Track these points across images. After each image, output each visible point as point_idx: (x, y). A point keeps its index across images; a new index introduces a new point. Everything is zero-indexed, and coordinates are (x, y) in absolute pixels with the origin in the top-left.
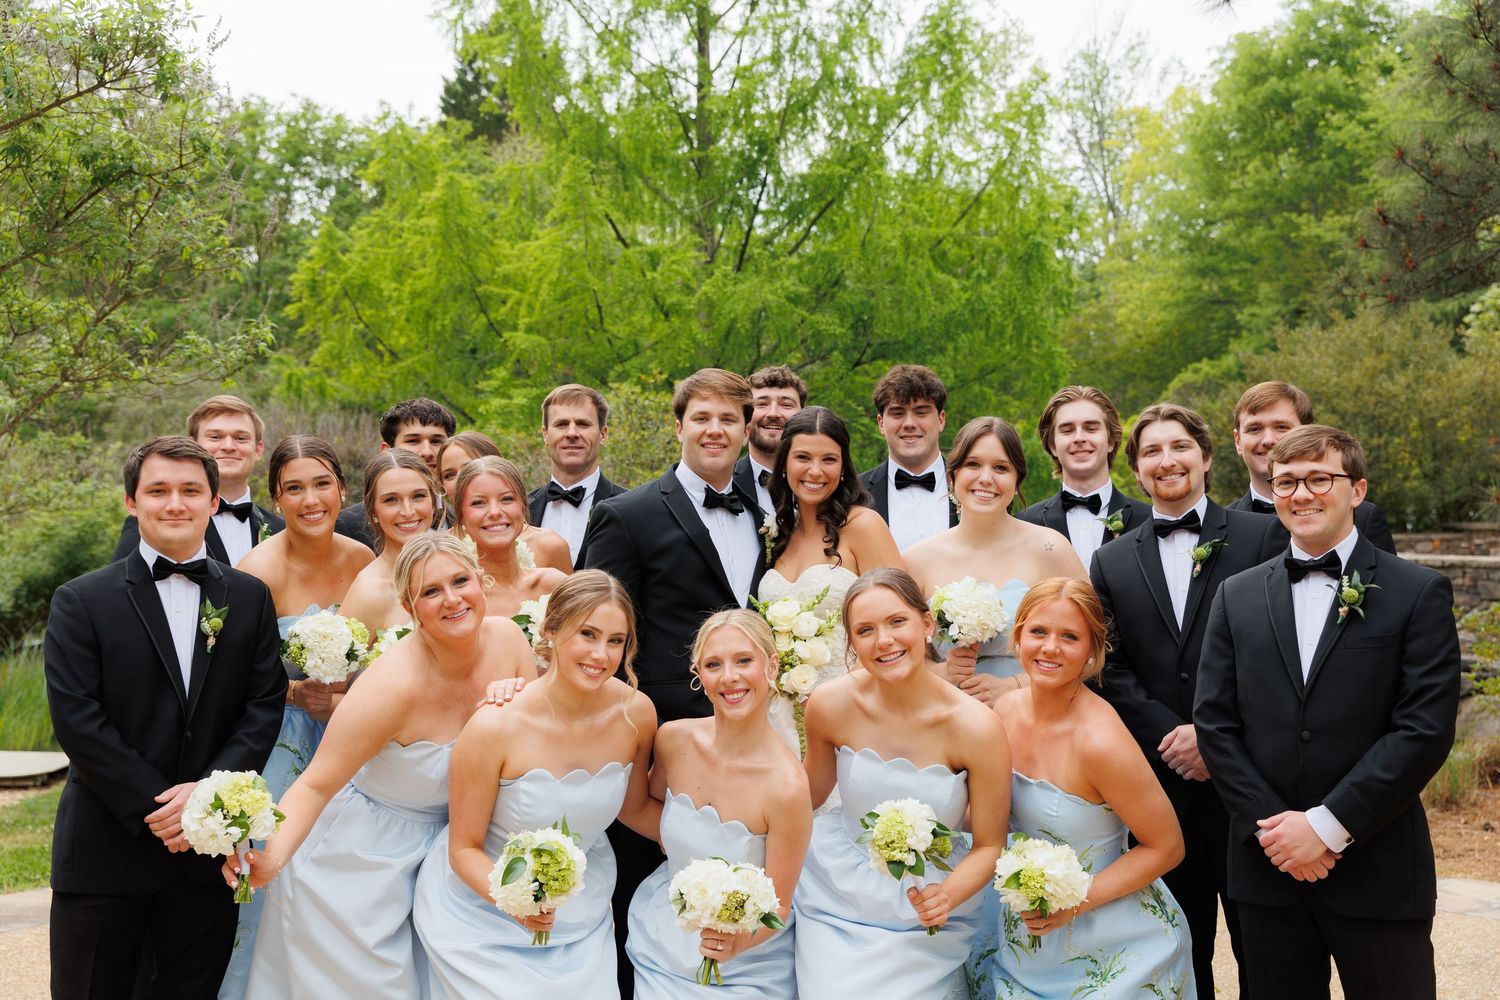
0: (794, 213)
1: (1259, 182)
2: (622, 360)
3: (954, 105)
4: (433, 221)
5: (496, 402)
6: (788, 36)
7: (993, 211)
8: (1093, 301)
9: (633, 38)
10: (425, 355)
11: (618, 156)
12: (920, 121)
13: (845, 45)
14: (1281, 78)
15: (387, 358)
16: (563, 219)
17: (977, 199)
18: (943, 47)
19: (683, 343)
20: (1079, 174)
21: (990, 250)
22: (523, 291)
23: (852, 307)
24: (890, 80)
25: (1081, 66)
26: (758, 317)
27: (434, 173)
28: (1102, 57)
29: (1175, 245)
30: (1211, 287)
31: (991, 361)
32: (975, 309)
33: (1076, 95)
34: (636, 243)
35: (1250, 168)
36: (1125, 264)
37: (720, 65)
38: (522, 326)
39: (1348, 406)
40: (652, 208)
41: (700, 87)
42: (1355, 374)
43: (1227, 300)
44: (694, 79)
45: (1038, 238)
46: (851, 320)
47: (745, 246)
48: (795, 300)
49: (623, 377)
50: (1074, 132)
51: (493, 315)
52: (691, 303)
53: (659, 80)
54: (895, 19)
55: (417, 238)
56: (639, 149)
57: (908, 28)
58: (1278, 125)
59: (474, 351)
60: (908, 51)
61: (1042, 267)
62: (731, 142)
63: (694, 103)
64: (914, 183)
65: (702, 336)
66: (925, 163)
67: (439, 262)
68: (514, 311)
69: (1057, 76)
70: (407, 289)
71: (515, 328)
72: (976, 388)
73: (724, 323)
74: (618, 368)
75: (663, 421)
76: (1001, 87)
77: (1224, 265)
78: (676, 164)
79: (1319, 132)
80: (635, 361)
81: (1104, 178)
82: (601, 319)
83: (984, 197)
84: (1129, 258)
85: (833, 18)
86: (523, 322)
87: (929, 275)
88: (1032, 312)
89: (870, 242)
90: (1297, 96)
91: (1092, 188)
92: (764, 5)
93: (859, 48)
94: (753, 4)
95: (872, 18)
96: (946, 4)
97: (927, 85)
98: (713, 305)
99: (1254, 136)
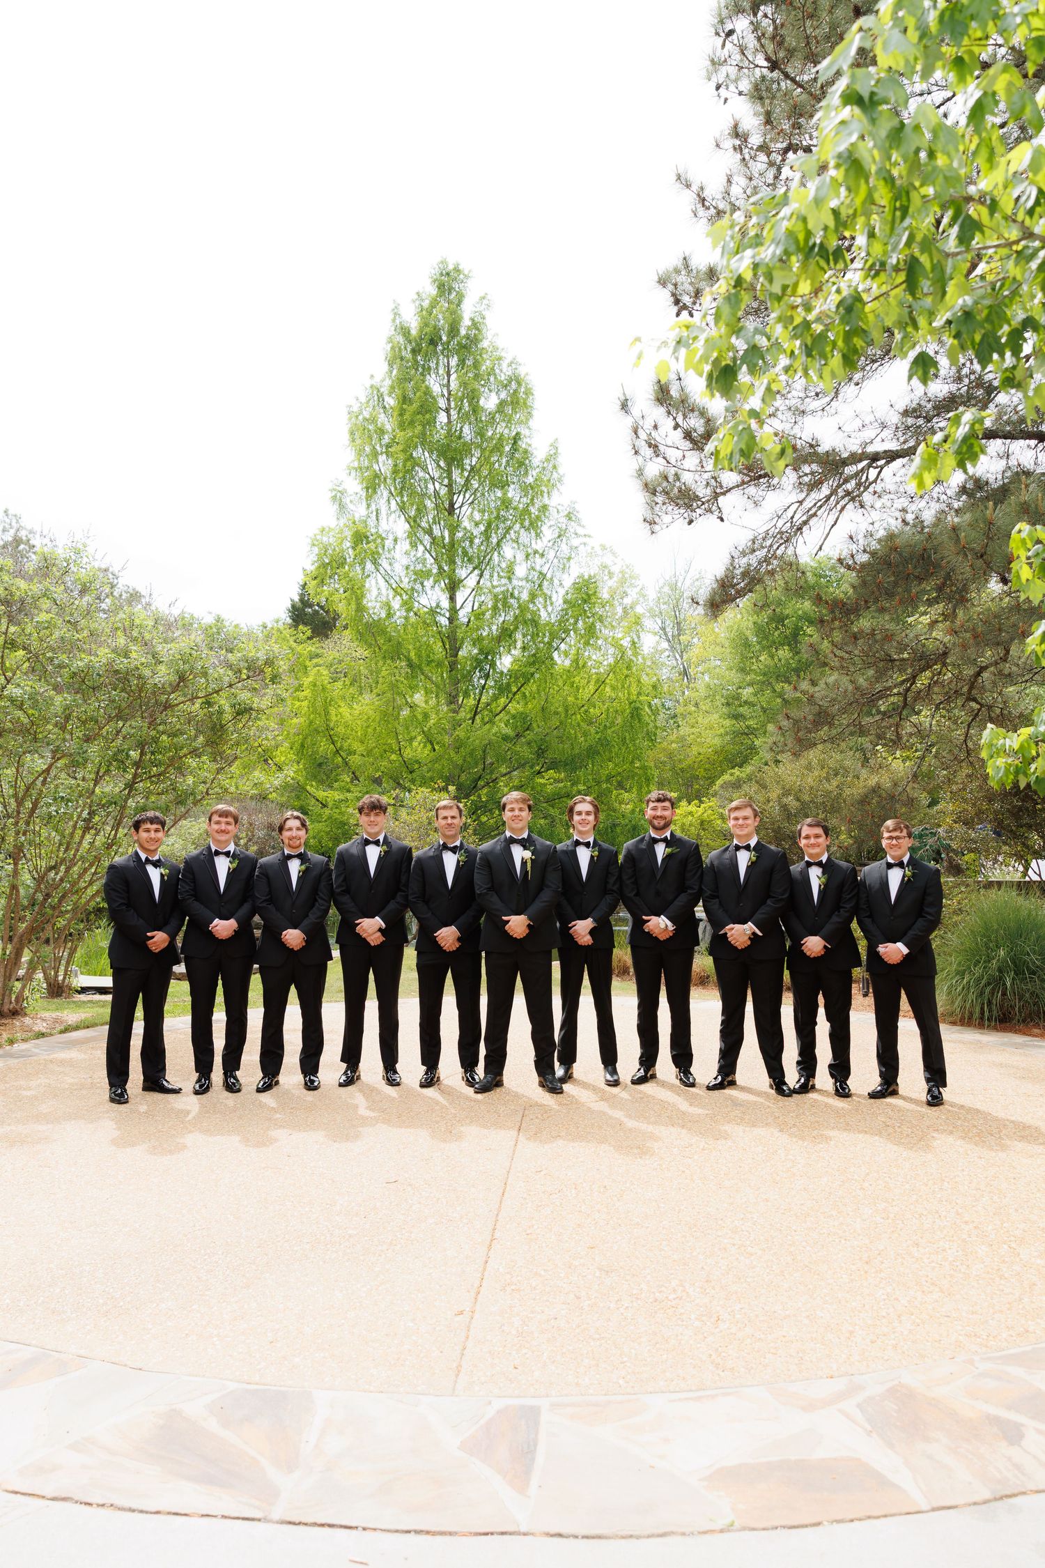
0: (503, 689)
1: (766, 666)
2: (409, 771)
3: (591, 631)
7: (613, 688)
8: (675, 731)
9: (416, 594)
11: (409, 660)
12: (572, 639)
13: (531, 599)
17: (604, 682)
18: (585, 601)
19: (445, 762)
20: (667, 653)
21: (612, 710)
23: (535, 741)
24: (555, 617)
25: (666, 589)
26: (487, 747)
28: (679, 584)
29: (720, 701)
30: (741, 725)
31: (613, 771)
32: (603, 742)
33: (663, 607)
35: (761, 658)
36: (693, 709)
37: (462, 606)
39: (807, 798)
40: (425, 686)
41: (451, 620)
42: (810, 780)
43: (750, 732)
44: (447, 615)
45: (638, 705)
46: (535, 749)
47: (477, 706)
48: (506, 738)
50: (663, 629)
52: (450, 740)
53: (429, 618)
54: (558, 584)
56: (420, 655)
57: (567, 589)
58: (776, 634)
60: (565, 602)
61: (640, 721)
62: (467, 651)
63: (448, 627)
64: (569, 671)
66: (576, 661)
67: (308, 717)
68: (351, 744)
69: (652, 595)
72: (604, 786)
73: (467, 750)
74: (409, 776)
77: (748, 713)
78: (439, 664)
79: (800, 638)
80: (419, 772)
81: (682, 657)
82: (400, 749)
83: (607, 681)
84: (697, 705)
85: (523, 583)
87: (579, 725)
88: (634, 745)
89: (546, 707)
90: (787, 617)
91: (674, 662)
92: (487, 574)
93: (540, 601)
94: (481, 576)
95: (545, 583)
96: (586, 577)
97: (576, 621)
98: (460, 741)
99: (763, 639)
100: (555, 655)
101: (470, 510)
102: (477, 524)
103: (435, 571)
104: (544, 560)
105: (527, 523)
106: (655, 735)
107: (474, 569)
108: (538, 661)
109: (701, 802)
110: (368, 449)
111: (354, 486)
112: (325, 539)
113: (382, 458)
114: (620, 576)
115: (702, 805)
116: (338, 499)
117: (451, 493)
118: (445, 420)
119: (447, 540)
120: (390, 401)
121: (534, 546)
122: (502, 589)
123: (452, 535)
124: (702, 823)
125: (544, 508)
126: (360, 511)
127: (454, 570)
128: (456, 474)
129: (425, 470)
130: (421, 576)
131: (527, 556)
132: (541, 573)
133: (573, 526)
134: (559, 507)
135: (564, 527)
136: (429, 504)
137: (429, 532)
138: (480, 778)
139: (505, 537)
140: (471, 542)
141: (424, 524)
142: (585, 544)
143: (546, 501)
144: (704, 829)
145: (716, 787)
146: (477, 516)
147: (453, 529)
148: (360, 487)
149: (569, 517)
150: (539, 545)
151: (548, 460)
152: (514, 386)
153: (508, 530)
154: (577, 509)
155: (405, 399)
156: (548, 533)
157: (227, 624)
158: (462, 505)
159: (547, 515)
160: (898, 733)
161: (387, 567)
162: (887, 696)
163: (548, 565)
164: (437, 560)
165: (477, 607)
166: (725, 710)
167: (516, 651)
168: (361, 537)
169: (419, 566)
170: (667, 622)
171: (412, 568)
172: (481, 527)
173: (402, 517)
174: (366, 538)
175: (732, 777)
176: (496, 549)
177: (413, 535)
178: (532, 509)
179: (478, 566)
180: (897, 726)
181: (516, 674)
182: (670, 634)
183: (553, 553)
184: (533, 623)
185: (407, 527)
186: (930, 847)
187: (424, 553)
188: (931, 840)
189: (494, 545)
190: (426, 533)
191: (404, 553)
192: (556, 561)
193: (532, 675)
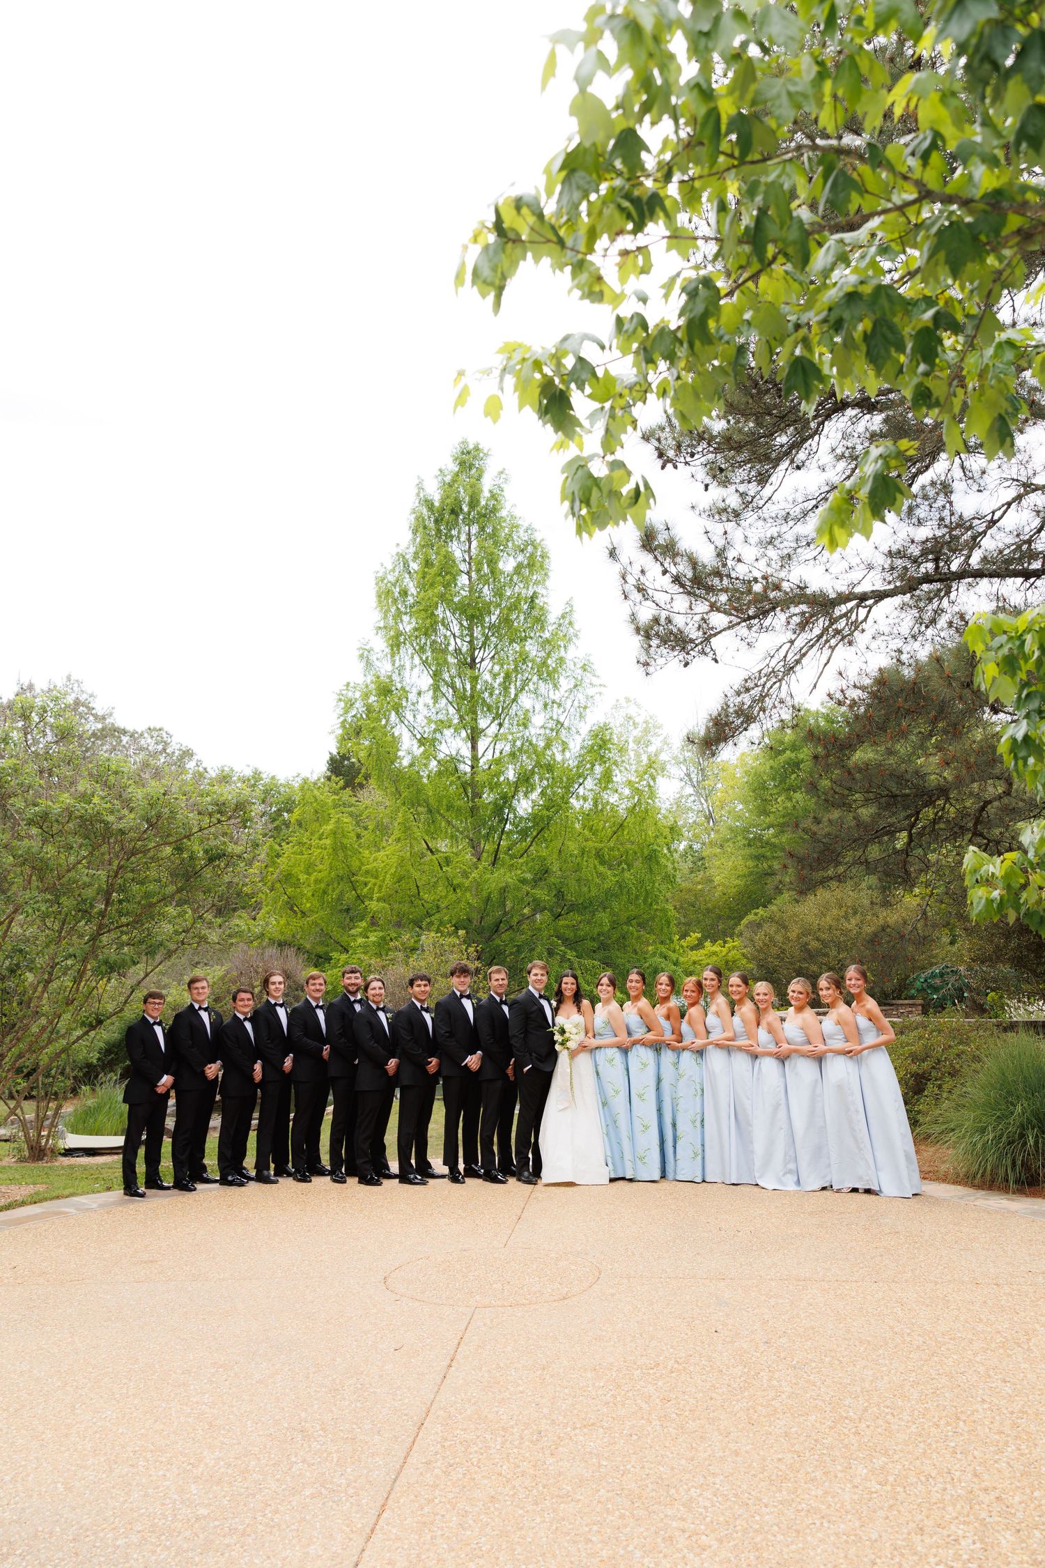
0: (523, 833)
2: (429, 915)
3: (608, 776)
4: (328, 842)
5: (360, 940)
6: (518, 743)
7: (631, 830)
8: (702, 872)
9: (437, 742)
10: (321, 913)
11: (428, 806)
12: (589, 783)
13: (548, 746)
14: (793, 751)
15: (299, 914)
16: (398, 840)
17: (621, 825)
18: (600, 747)
19: (462, 905)
20: (692, 798)
21: (631, 852)
22: (376, 878)
23: (554, 884)
24: (572, 763)
26: (504, 891)
27: (329, 815)
29: (741, 841)
30: (764, 866)
31: (633, 913)
32: (621, 885)
33: (689, 754)
34: (438, 851)
35: (780, 800)
36: (718, 850)
37: (483, 755)
38: (376, 898)
40: (447, 832)
41: (473, 767)
42: (828, 919)
44: (470, 763)
45: (655, 847)
46: (555, 892)
47: (497, 850)
48: (523, 881)
49: (431, 925)
50: (688, 775)
51: (359, 892)
52: (467, 883)
53: (450, 766)
54: (576, 732)
55: (319, 851)
56: (440, 801)
57: (583, 736)
58: (794, 777)
59: (348, 910)
60: (583, 747)
61: (658, 863)
62: (488, 797)
63: (469, 775)
64: (588, 815)
65: (473, 901)
66: (595, 805)
67: (331, 863)
68: (371, 890)
70: (313, 878)
71: (371, 899)
72: (625, 928)
73: (485, 894)
74: (428, 920)
76: (645, 752)
77: (769, 854)
78: (459, 810)
80: (437, 916)
81: (706, 801)
82: (419, 893)
83: (625, 824)
84: (722, 847)
85: (542, 731)
87: (595, 867)
88: (653, 886)
89: (564, 851)
91: (700, 806)
92: (506, 725)
93: (557, 748)
94: (500, 725)
95: (563, 731)
96: (602, 725)
97: (593, 765)
98: (478, 884)
99: (781, 782)
100: (573, 801)
101: (491, 665)
102: (495, 677)
103: (456, 721)
104: (562, 709)
105: (546, 675)
106: (674, 876)
107: (494, 719)
108: (554, 806)
109: (725, 942)
110: (393, 610)
111: (380, 645)
112: (350, 694)
113: (406, 618)
114: (645, 725)
116: (365, 657)
117: (472, 649)
118: (467, 582)
119: (468, 693)
120: (414, 566)
121: (552, 696)
122: (520, 735)
123: (473, 687)
124: (727, 962)
125: (561, 661)
126: (385, 667)
127: (476, 720)
128: (477, 632)
129: (447, 627)
130: (442, 725)
131: (546, 705)
132: (558, 721)
133: (588, 678)
134: (576, 660)
135: (580, 678)
136: (452, 660)
137: (453, 687)
138: (501, 922)
139: (523, 689)
140: (491, 695)
141: (447, 679)
142: (601, 694)
143: (562, 653)
145: (741, 927)
146: (497, 668)
147: (475, 679)
148: (385, 644)
149: (584, 668)
150: (556, 696)
151: (563, 617)
152: (530, 549)
153: (526, 682)
154: (592, 660)
155: (428, 563)
156: (565, 684)
158: (483, 660)
159: (564, 667)
160: (906, 870)
161: (411, 719)
162: (891, 832)
163: (565, 714)
164: (458, 711)
165: (497, 755)
166: (748, 851)
167: (534, 796)
168: (385, 690)
169: (440, 716)
170: (692, 769)
171: (434, 717)
172: (500, 680)
173: (426, 672)
174: (390, 691)
175: (756, 918)
176: (515, 700)
177: (436, 688)
178: (549, 662)
179: (498, 716)
180: (905, 862)
181: (534, 818)
182: (695, 780)
183: (569, 703)
184: (550, 768)
185: (431, 681)
186: (953, 985)
187: (446, 705)
188: (953, 979)
189: (512, 696)
190: (448, 686)
191: (427, 706)
192: (572, 709)
193: (550, 818)
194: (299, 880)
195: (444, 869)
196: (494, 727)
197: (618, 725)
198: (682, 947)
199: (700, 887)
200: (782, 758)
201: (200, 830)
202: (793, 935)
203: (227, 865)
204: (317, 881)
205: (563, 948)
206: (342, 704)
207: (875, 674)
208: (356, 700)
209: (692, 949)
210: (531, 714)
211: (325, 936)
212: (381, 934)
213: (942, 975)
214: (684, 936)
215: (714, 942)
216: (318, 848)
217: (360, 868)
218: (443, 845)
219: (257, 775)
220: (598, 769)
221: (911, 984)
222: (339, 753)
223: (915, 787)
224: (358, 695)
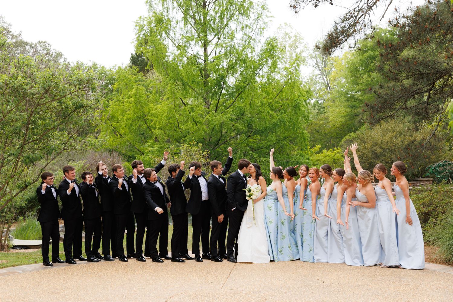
0: (231, 95)
1: (367, 81)
2: (184, 136)
3: (274, 65)
4: (133, 99)
5: (150, 149)
6: (229, 48)
7: (287, 93)
9: (187, 48)
10: (130, 136)
11: (182, 81)
12: (265, 69)
13: (244, 49)
14: (372, 51)
15: (119, 136)
16: (168, 99)
17: (281, 91)
18: (271, 50)
19: (201, 132)
20: (319, 76)
21: (286, 104)
22: (157, 118)
23: (247, 121)
24: (256, 58)
26: (222, 124)
27: (133, 86)
29: (343, 99)
30: (354, 111)
31: (287, 135)
32: (281, 121)
34: (188, 104)
35: (364, 77)
36: (332, 103)
37: (210, 54)
38: (157, 128)
40: (192, 95)
41: (205, 61)
44: (203, 58)
45: (298, 101)
46: (247, 125)
47: (218, 104)
48: (231, 120)
49: (185, 141)
50: (317, 64)
51: (148, 125)
52: (203, 121)
53: (193, 60)
54: (258, 42)
56: (188, 79)
57: (262, 44)
58: (372, 64)
59: (143, 134)
60: (262, 50)
61: (300, 109)
62: (213, 76)
63: (203, 65)
64: (264, 85)
65: (207, 130)
66: (268, 79)
67: (134, 110)
68: (155, 124)
70: (125, 118)
71: (155, 128)
73: (212, 126)
74: (183, 139)
75: (195, 154)
76: (294, 52)
77: (357, 105)
78: (198, 83)
80: (188, 137)
81: (326, 77)
82: (179, 125)
83: (283, 90)
85: (241, 42)
86: (157, 127)
87: (268, 112)
88: (297, 121)
89: (252, 104)
91: (323, 80)
92: (222, 38)
93: (248, 50)
94: (219, 38)
95: (252, 41)
96: (272, 38)
97: (267, 60)
98: (209, 121)
99: (365, 68)
100: (257, 78)
101: (214, 6)
102: (216, 13)
103: (196, 37)
104: (251, 30)
105: (242, 11)
106: (308, 117)
107: (216, 35)
108: (247, 81)
109: (334, 150)
112: (142, 22)
114: (294, 38)
115: (334, 151)
116: (149, 2)
119: (202, 21)
121: (246, 23)
122: (229, 44)
123: (205, 19)
124: (334, 160)
125: (251, 3)
126: (159, 8)
127: (206, 36)
130: (189, 39)
131: (243, 28)
132: (249, 36)
133: (265, 12)
134: (259, 3)
135: (260, 13)
136: (193, 4)
137: (194, 18)
138: (220, 140)
139: (231, 19)
140: (214, 22)
141: (191, 14)
142: (271, 21)
144: (335, 164)
145: (342, 143)
146: (217, 8)
147: (206, 14)
149: (263, 7)
150: (248, 22)
153: (232, 16)
156: (253, 16)
157: (98, 66)
158: (210, 4)
159: (252, 7)
160: (426, 112)
161: (173, 36)
162: (420, 92)
163: (253, 32)
164: (197, 31)
165: (217, 54)
166: (347, 103)
167: (237, 75)
168: (159, 21)
169: (188, 34)
170: (319, 61)
171: (184, 35)
172: (219, 14)
173: (180, 10)
174: (162, 21)
175: (350, 137)
176: (226, 25)
177: (185, 19)
178: (245, 4)
179: (218, 34)
180: (426, 108)
181: (237, 87)
182: (320, 67)
183: (255, 26)
184: (245, 61)
185: (183, 15)
186: (448, 171)
187: (191, 28)
188: (448, 168)
189: (225, 23)
190: (192, 18)
191: (181, 28)
192: (257, 30)
193: (245, 87)
194: (118, 119)
195: (192, 113)
196: (216, 40)
197: (280, 38)
198: (312, 152)
199: (321, 122)
200: (366, 55)
201: (71, 93)
202: (368, 146)
203: (84, 111)
204: (127, 119)
205: (251, 152)
206: (138, 28)
207: (415, 9)
208: (145, 25)
209: (317, 153)
210: (235, 32)
211: (132, 147)
212: (160, 146)
213: (443, 165)
214: (312, 147)
215: (328, 150)
216: (127, 103)
217: (149, 113)
218: (190, 101)
219: (95, 66)
220: (270, 61)
221: (427, 170)
222: (136, 54)
223: (434, 69)
224: (145, 23)
